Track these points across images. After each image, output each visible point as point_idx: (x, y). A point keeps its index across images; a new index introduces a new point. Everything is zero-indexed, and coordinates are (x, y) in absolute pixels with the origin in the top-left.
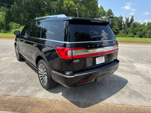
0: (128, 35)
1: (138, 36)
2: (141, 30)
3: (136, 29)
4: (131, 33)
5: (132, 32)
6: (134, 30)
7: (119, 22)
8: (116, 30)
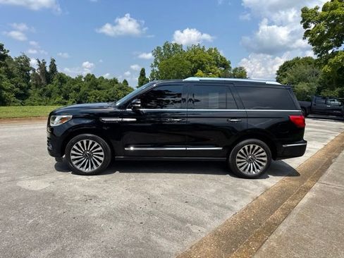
0: (52, 101)
1: (74, 102)
2: (78, 90)
3: (65, 86)
4: (58, 95)
5: (60, 94)
6: (63, 89)
7: (22, 69)
8: (21, 88)
